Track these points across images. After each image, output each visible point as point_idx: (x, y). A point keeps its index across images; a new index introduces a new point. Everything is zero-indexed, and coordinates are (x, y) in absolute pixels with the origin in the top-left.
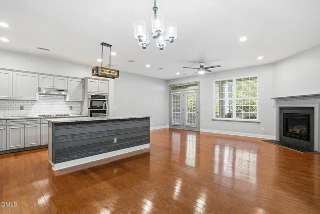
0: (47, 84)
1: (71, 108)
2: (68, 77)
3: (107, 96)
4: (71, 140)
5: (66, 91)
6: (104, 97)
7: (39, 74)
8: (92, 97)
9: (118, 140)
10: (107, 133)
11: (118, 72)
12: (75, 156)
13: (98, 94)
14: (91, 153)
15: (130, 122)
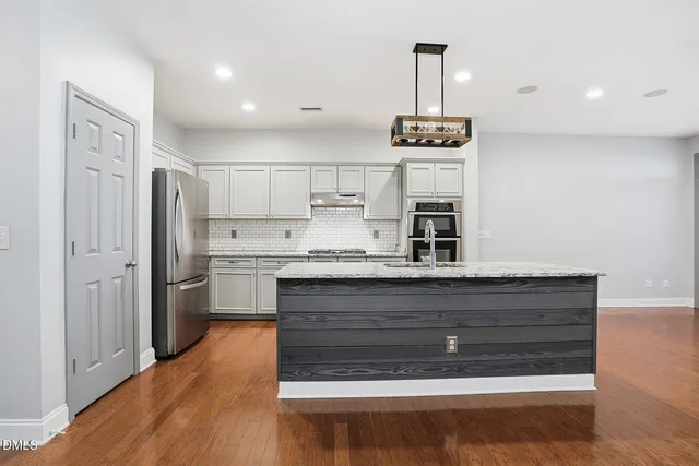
0: (325, 183)
1: (376, 234)
2: (365, 165)
3: (460, 203)
4: (320, 326)
5: (363, 196)
6: (450, 206)
7: (311, 164)
8: (419, 206)
9: (459, 346)
10: (423, 318)
11: (468, 123)
12: (327, 372)
13: (434, 200)
14: (372, 372)
15: (507, 288)
